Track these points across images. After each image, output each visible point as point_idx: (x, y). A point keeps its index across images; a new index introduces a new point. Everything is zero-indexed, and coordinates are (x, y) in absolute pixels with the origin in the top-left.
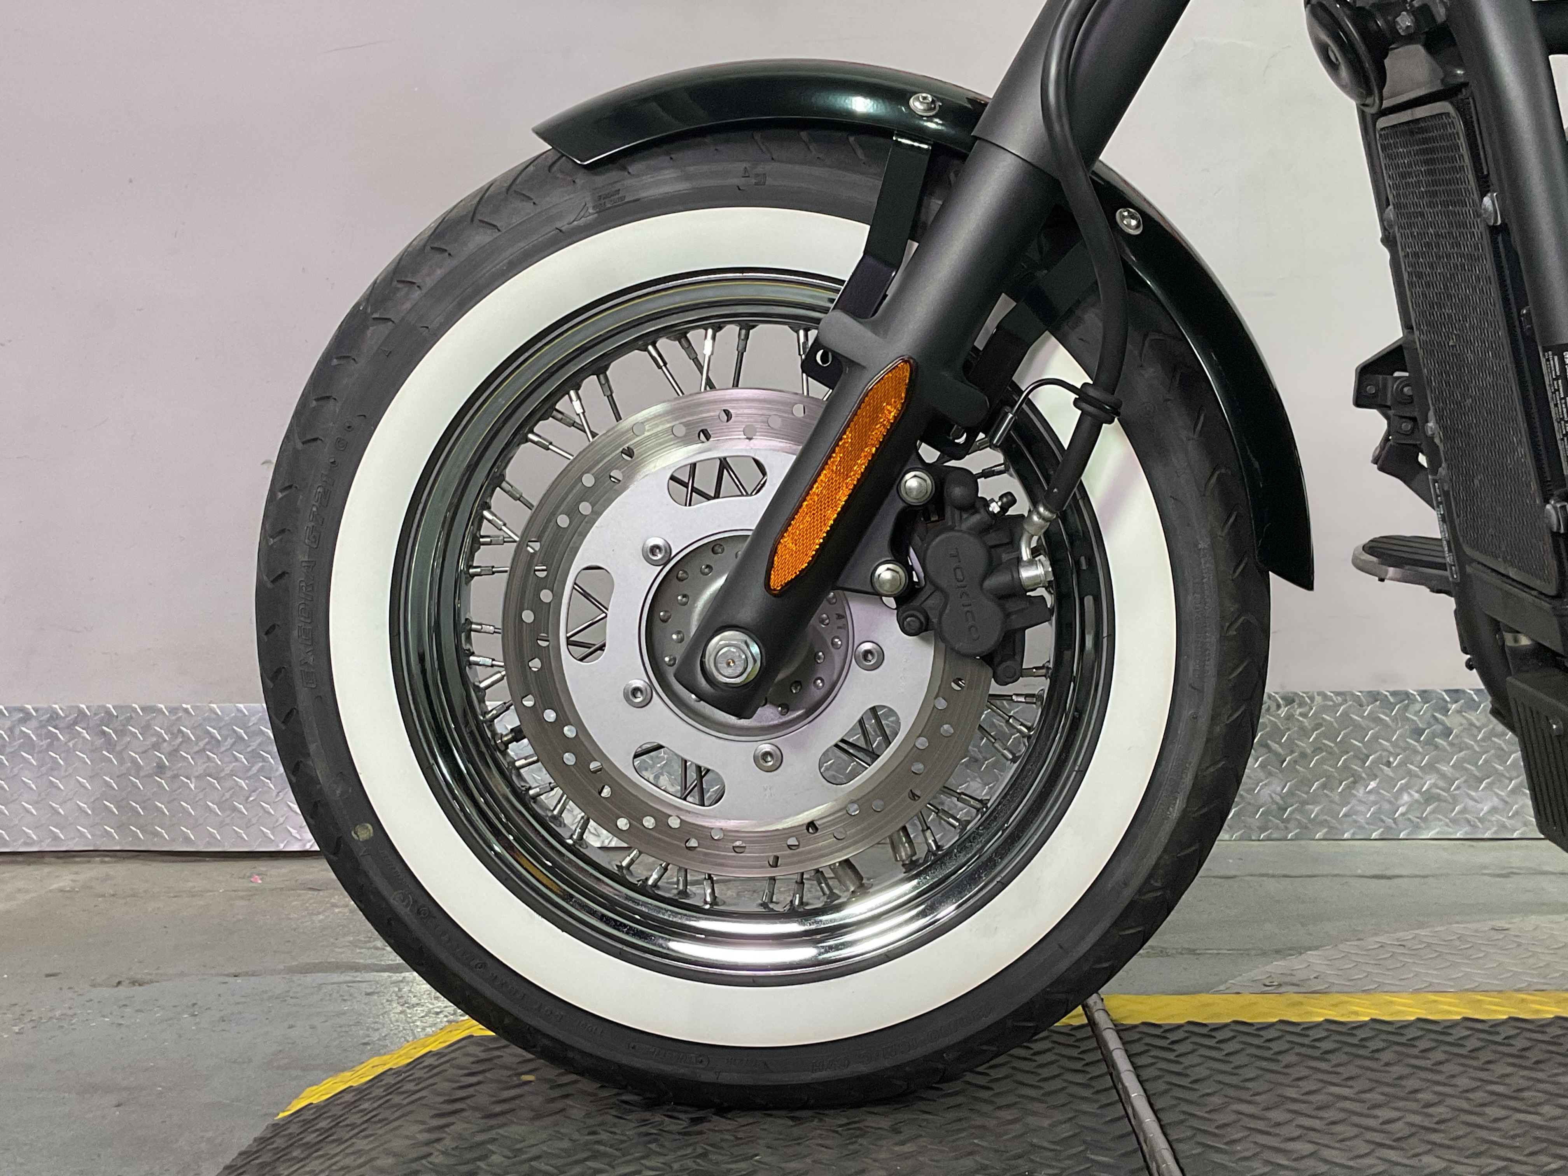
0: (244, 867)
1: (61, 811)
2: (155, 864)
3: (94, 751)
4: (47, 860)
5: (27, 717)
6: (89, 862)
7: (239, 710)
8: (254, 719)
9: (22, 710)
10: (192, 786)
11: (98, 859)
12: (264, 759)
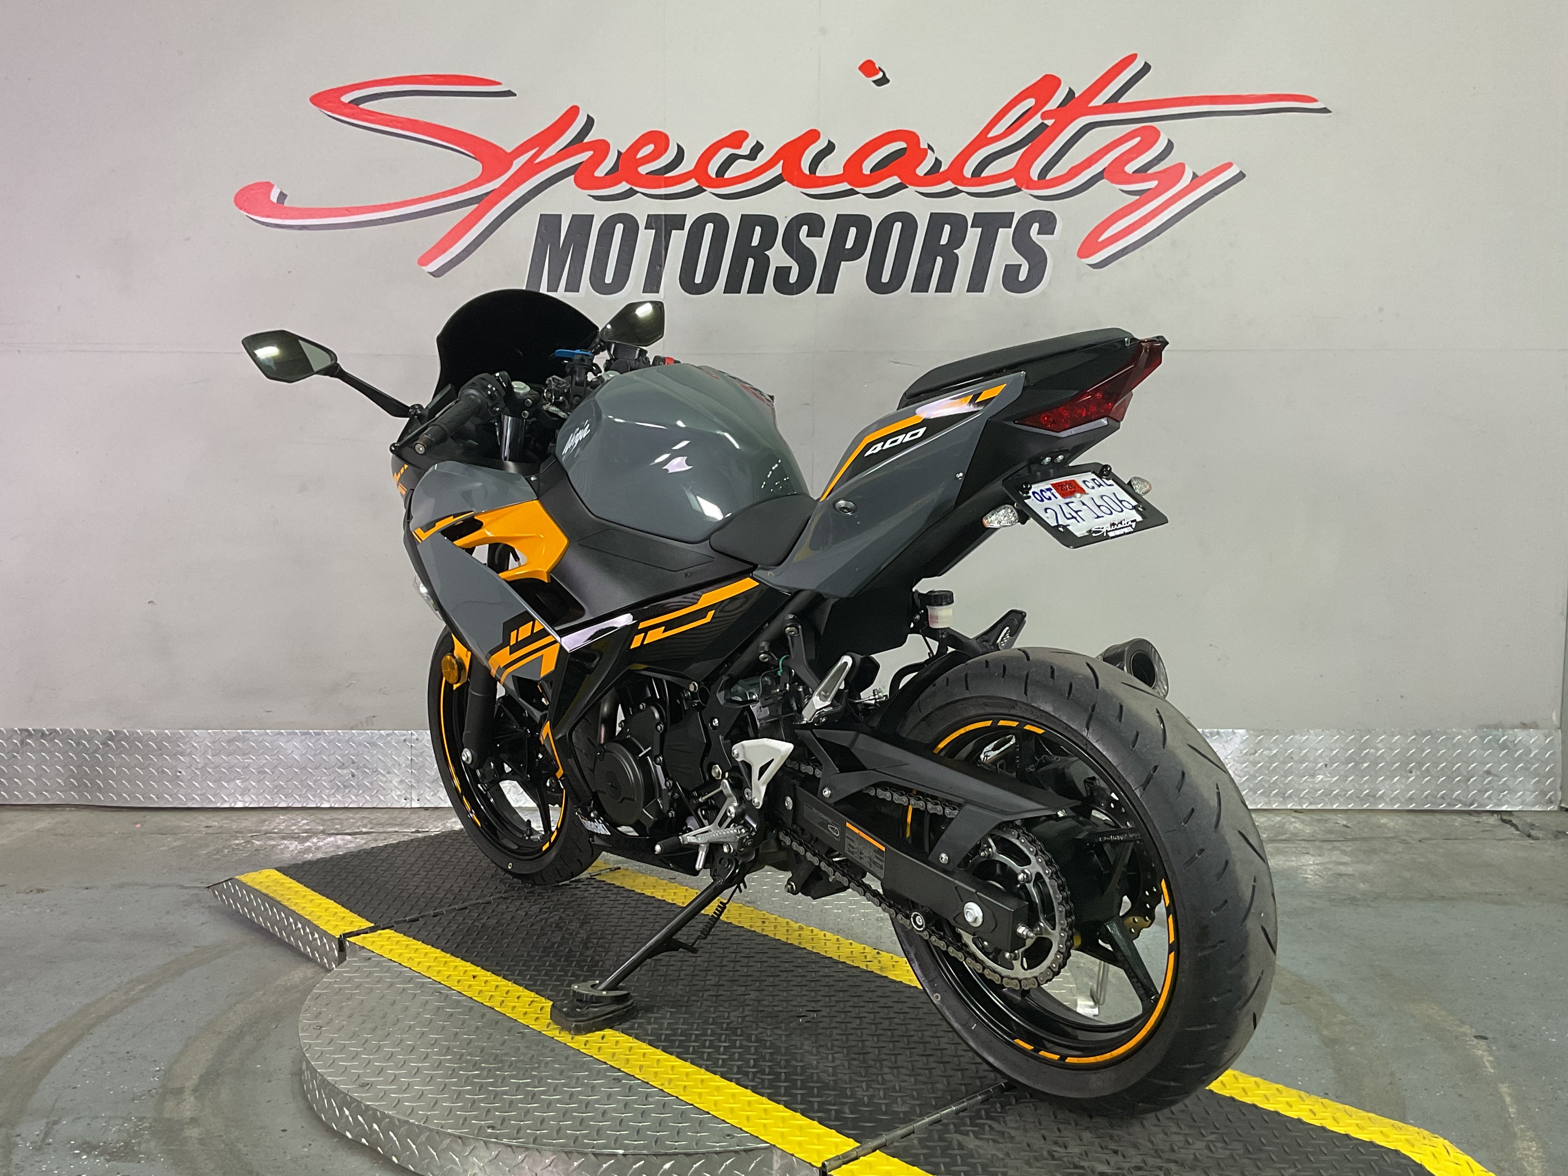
0: (138, 815)
1: (49, 784)
2: (97, 813)
3: (65, 753)
4: (41, 808)
5: (30, 735)
6: (63, 810)
7: (138, 733)
8: (146, 738)
9: (27, 730)
10: (115, 772)
11: (68, 809)
12: (152, 759)
